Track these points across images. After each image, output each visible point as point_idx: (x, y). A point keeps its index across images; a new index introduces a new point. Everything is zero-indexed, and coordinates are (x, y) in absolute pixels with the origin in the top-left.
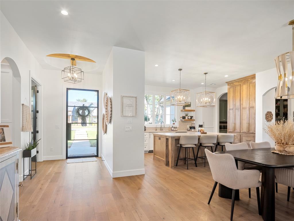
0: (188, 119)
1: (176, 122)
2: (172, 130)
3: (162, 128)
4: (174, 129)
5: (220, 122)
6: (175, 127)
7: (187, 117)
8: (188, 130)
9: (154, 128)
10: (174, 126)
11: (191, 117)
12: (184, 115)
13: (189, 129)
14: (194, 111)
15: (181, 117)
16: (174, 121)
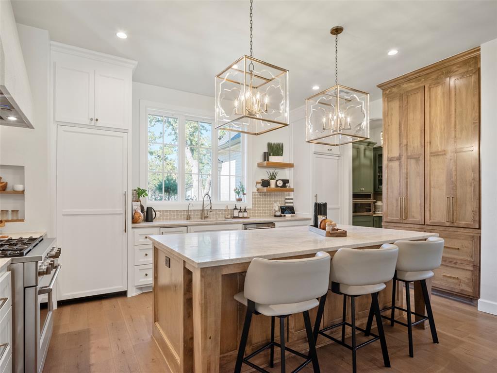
0: (277, 186)
1: (244, 194)
2: (235, 217)
3: (206, 213)
4: (241, 215)
5: (353, 194)
6: (243, 208)
7: (273, 183)
8: (276, 216)
9: (181, 211)
10: (240, 205)
11: (285, 182)
12: (266, 178)
13: (278, 213)
14: (290, 166)
15: (257, 183)
16: (240, 191)
